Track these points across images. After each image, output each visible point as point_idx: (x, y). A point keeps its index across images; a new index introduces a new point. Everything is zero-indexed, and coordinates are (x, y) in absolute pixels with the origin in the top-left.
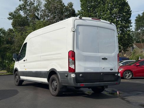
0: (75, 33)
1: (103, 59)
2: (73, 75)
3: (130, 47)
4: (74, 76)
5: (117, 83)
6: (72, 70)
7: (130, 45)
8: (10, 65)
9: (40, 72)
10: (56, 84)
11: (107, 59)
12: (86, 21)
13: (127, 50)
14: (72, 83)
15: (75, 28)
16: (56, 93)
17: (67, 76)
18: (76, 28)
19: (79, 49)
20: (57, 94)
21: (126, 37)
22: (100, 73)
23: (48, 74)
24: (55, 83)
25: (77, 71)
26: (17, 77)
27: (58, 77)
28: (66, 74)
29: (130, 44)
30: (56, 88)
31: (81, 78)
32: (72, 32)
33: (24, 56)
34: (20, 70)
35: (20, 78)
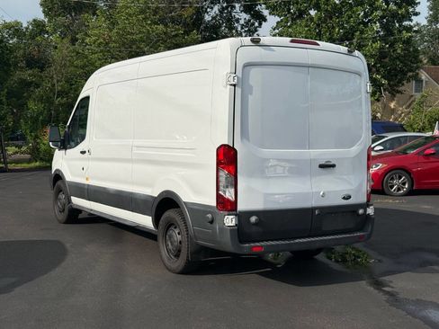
0: (238, 90)
1: (322, 166)
2: (230, 221)
3: (408, 81)
4: (233, 223)
5: (361, 237)
6: (226, 205)
7: (411, 74)
8: (38, 141)
9: (132, 193)
10: (179, 237)
11: (334, 166)
12: (273, 50)
13: (400, 89)
14: (227, 244)
15: (239, 73)
16: (180, 263)
17: (212, 222)
18: (240, 76)
19: (248, 140)
20: (180, 268)
21: (399, 51)
22: (312, 210)
23: (155, 205)
24: (176, 235)
25: (241, 207)
26: (62, 196)
27: (184, 219)
28: (209, 216)
29: (411, 71)
30: (179, 251)
31: (254, 229)
32: (229, 87)
33: (83, 138)
34: (69, 177)
35: (70, 201)
